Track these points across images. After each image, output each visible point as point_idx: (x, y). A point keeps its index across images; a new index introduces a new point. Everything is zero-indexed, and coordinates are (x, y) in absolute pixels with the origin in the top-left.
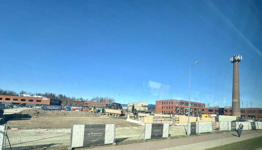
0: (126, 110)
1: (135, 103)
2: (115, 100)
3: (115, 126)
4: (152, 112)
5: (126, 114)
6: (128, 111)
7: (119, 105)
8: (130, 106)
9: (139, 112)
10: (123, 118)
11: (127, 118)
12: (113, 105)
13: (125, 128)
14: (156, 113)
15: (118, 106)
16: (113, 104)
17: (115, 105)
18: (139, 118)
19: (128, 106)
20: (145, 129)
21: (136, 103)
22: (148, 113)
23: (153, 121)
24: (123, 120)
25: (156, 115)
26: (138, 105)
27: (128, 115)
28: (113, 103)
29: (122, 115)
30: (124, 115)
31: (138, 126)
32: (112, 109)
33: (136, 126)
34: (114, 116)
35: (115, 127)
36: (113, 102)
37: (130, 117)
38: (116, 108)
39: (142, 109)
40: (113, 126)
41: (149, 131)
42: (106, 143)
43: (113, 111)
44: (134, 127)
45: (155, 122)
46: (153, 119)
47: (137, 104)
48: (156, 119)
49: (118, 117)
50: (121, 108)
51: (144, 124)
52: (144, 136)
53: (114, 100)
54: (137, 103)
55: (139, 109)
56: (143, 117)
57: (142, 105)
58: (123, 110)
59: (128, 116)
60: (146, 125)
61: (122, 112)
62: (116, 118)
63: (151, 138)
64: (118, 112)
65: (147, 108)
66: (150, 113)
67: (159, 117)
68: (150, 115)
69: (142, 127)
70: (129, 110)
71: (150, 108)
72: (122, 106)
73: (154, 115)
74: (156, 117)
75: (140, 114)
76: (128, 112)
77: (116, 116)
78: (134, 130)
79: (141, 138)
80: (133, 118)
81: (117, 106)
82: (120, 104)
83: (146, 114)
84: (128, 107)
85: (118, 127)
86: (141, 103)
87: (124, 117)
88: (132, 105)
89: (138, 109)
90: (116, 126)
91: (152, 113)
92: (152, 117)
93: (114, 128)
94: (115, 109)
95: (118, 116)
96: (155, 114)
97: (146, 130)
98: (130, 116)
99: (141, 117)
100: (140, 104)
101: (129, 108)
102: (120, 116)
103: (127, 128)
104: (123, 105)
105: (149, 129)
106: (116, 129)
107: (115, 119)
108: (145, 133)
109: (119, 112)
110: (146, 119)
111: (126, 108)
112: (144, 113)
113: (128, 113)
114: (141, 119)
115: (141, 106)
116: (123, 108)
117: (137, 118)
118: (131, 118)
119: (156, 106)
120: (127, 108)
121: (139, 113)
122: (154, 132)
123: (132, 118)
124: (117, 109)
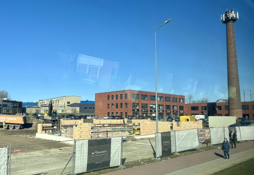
0: (35, 115)
1: (53, 100)
2: (9, 95)
3: (9, 151)
4: (89, 116)
5: (34, 123)
6: (39, 115)
7: (18, 105)
8: (42, 106)
9: (63, 116)
10: (27, 132)
11: (36, 131)
12: (6, 106)
13: (32, 153)
14: (96, 117)
15: (16, 107)
16: (4, 103)
17: (9, 104)
18: (63, 131)
19: (40, 106)
20: (75, 153)
21: (55, 100)
22: (80, 118)
23: (91, 134)
24: (28, 136)
25: (96, 121)
26: (61, 103)
27: (39, 125)
28: (4, 101)
29: (26, 125)
30: (30, 125)
31: (61, 147)
32: (3, 114)
33: (56, 148)
34: (8, 128)
35: (9, 153)
36: (5, 99)
37: (43, 130)
38: (11, 112)
39: (69, 111)
40: (4, 151)
41: (82, 155)
43: (5, 118)
44: (54, 151)
45: (95, 137)
46: (91, 130)
47: (57, 101)
48: (96, 130)
49: (15, 131)
50: (23, 111)
51: (72, 143)
52: (74, 167)
53: (7, 93)
54: (59, 99)
55: (63, 111)
56: (71, 126)
57: (68, 103)
58: (27, 114)
59: (40, 126)
60: (77, 144)
61: (25, 119)
62: (12, 133)
64: (15, 119)
65: (78, 109)
66: (85, 117)
67: (101, 125)
68: (84, 122)
69: (67, 148)
70: (42, 114)
71: (85, 108)
72: (26, 106)
73: (92, 122)
74: (96, 126)
75: (64, 122)
76: (38, 118)
77: (13, 127)
78: (52, 156)
80: (51, 131)
81: (13, 107)
82: (20, 103)
83: (76, 121)
84: (38, 107)
85: (17, 152)
86: (65, 99)
87: (31, 130)
88: (47, 103)
89: (59, 112)
90: (11, 151)
91: (88, 118)
92: (88, 126)
93: (6, 155)
94: (10, 114)
95: (17, 128)
96: (94, 119)
97: (77, 155)
98: (43, 127)
99: (66, 127)
100: (64, 101)
101: (40, 111)
102: (20, 129)
103: (37, 153)
104: (28, 104)
105: (82, 152)
106: (13, 157)
107: (10, 134)
108: (74, 161)
109: (18, 119)
110: (76, 130)
111: (34, 111)
112: (72, 119)
113: (40, 120)
114: (66, 132)
115: (66, 104)
116: (28, 110)
117: (57, 130)
118: (46, 130)
119: (95, 103)
120: (37, 110)
121: (62, 120)
122: (93, 156)
123: (47, 131)
124: (14, 113)
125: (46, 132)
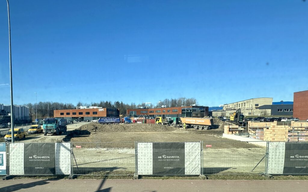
0: (221, 118)
1: (239, 103)
2: (197, 101)
3: (201, 146)
4: (284, 118)
5: (221, 125)
6: (225, 118)
7: (205, 110)
8: (227, 110)
9: (250, 119)
10: (215, 133)
11: (223, 132)
12: (194, 110)
13: (220, 150)
14: (295, 119)
15: (204, 111)
16: (193, 108)
17: (198, 109)
18: (251, 132)
19: (225, 110)
20: (267, 154)
21: (240, 103)
22: (272, 120)
23: (287, 137)
24: (215, 136)
25: (295, 124)
26: (247, 106)
27: (225, 126)
28: (193, 107)
29: (213, 127)
30: (217, 127)
31: (249, 147)
32: (193, 117)
33: (244, 148)
34: (198, 129)
35: (201, 148)
36: (194, 105)
37: (230, 131)
38: (199, 115)
39: (258, 113)
41: (277, 157)
42: (188, 174)
43: (195, 121)
44: (241, 150)
45: (294, 140)
46: (287, 133)
47: (243, 105)
48: (296, 134)
49: (204, 131)
50: (210, 114)
51: (264, 144)
52: (267, 167)
53: (195, 100)
54: (245, 102)
55: (250, 113)
56: (262, 129)
57: (257, 105)
58: (213, 117)
59: (226, 128)
60: (270, 145)
61: (212, 121)
62: (201, 133)
63: (284, 172)
64: (203, 121)
65: (269, 111)
66: (279, 120)
67: (304, 129)
68: (278, 124)
69: (257, 149)
70: (227, 117)
71: (279, 110)
72: (212, 110)
73: (290, 125)
74: (295, 129)
75: (251, 124)
76: (224, 120)
77: (202, 128)
78: (240, 154)
79: (259, 170)
80: (237, 132)
81: (201, 111)
82: (207, 108)
83: (267, 123)
84: (224, 111)
85: (207, 148)
86: (253, 101)
87: (218, 131)
89: (246, 114)
90: (203, 146)
91: (282, 120)
92: (284, 129)
94: (199, 117)
95: (206, 129)
96: (292, 122)
97: (270, 156)
98: (230, 129)
99: (255, 129)
100: (251, 103)
101: (226, 114)
102: (208, 129)
103: (225, 150)
104: (213, 108)
105: (278, 154)
106: (204, 151)
107: (200, 133)
108: (267, 162)
109: (206, 121)
110: (268, 132)
111: (219, 114)
112: (261, 121)
113: (226, 122)
114: (255, 134)
115: (254, 107)
116: (214, 114)
117: (244, 131)
118: (232, 131)
119: (294, 104)
120: (222, 114)
121: (249, 122)
122: (292, 160)
123: (234, 132)
124: (202, 116)
125: (232, 133)
